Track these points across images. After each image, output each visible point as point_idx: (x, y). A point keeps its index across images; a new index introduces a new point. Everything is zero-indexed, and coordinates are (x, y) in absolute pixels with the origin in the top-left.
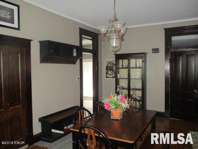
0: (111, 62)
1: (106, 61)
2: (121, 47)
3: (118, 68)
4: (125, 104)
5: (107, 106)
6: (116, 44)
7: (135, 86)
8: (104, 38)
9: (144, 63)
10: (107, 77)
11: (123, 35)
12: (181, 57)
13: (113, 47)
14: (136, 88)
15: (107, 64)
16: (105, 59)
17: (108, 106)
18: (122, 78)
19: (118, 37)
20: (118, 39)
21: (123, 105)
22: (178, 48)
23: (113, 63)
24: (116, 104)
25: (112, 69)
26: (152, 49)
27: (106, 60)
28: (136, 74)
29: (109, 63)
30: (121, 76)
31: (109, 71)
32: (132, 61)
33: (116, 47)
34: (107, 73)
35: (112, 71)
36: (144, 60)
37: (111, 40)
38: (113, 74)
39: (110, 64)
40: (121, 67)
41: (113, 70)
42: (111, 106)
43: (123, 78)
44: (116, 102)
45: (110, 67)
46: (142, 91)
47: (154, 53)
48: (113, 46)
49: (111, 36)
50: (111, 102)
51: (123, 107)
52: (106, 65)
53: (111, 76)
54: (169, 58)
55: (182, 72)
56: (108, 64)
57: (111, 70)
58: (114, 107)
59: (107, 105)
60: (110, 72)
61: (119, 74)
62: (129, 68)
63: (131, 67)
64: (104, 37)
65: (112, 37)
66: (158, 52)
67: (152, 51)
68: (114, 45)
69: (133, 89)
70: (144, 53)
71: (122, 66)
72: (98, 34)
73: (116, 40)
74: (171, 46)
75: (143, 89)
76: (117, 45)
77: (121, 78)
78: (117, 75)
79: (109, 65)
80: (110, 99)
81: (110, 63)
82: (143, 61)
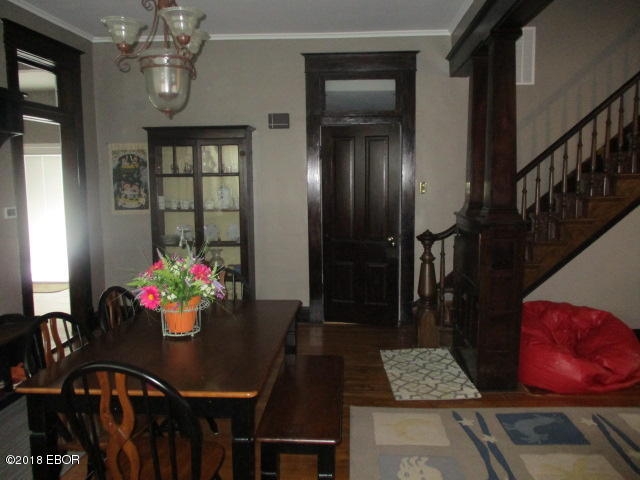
0: (133, 156)
1: (114, 153)
2: (188, 97)
3: (158, 176)
4: (210, 285)
5: (151, 297)
6: (171, 85)
7: (218, 233)
8: (126, 61)
9: (245, 158)
10: (118, 207)
11: (195, 57)
12: (351, 143)
13: (162, 95)
14: (223, 240)
15: (117, 162)
16: (109, 145)
17: (155, 297)
18: (175, 207)
19: (178, 62)
20: (179, 70)
21: (203, 289)
22: (342, 115)
23: (138, 158)
24: (181, 286)
25: (138, 180)
26: (270, 115)
27: (112, 147)
28: (221, 195)
29: (124, 157)
30: (170, 202)
31: (127, 186)
32: (209, 152)
33: (173, 96)
34: (118, 194)
35: (135, 187)
36: (245, 150)
37: (155, 69)
38: (140, 195)
39: (129, 161)
40: (170, 172)
41: (140, 182)
42: (163, 294)
43: (179, 210)
44: (179, 280)
45: (130, 173)
46: (241, 249)
47: (275, 127)
48: (163, 91)
49: (155, 57)
50: (162, 280)
51: (205, 295)
52: (112, 164)
53: (134, 204)
54: (319, 144)
55: (355, 187)
56: (120, 159)
57: (132, 184)
58: (173, 296)
59: (150, 292)
60: (128, 191)
61: (162, 194)
62: (196, 174)
63: (204, 171)
64: (127, 57)
65: (157, 61)
66: (288, 127)
67: (270, 122)
68: (166, 89)
69: (213, 244)
70: (245, 127)
71: (175, 167)
72: (78, 53)
73: (170, 72)
74: (324, 109)
75: (245, 243)
76: (175, 90)
77: (169, 210)
78: (156, 199)
79: (125, 165)
80: (159, 271)
81: (129, 158)
82: (241, 154)
